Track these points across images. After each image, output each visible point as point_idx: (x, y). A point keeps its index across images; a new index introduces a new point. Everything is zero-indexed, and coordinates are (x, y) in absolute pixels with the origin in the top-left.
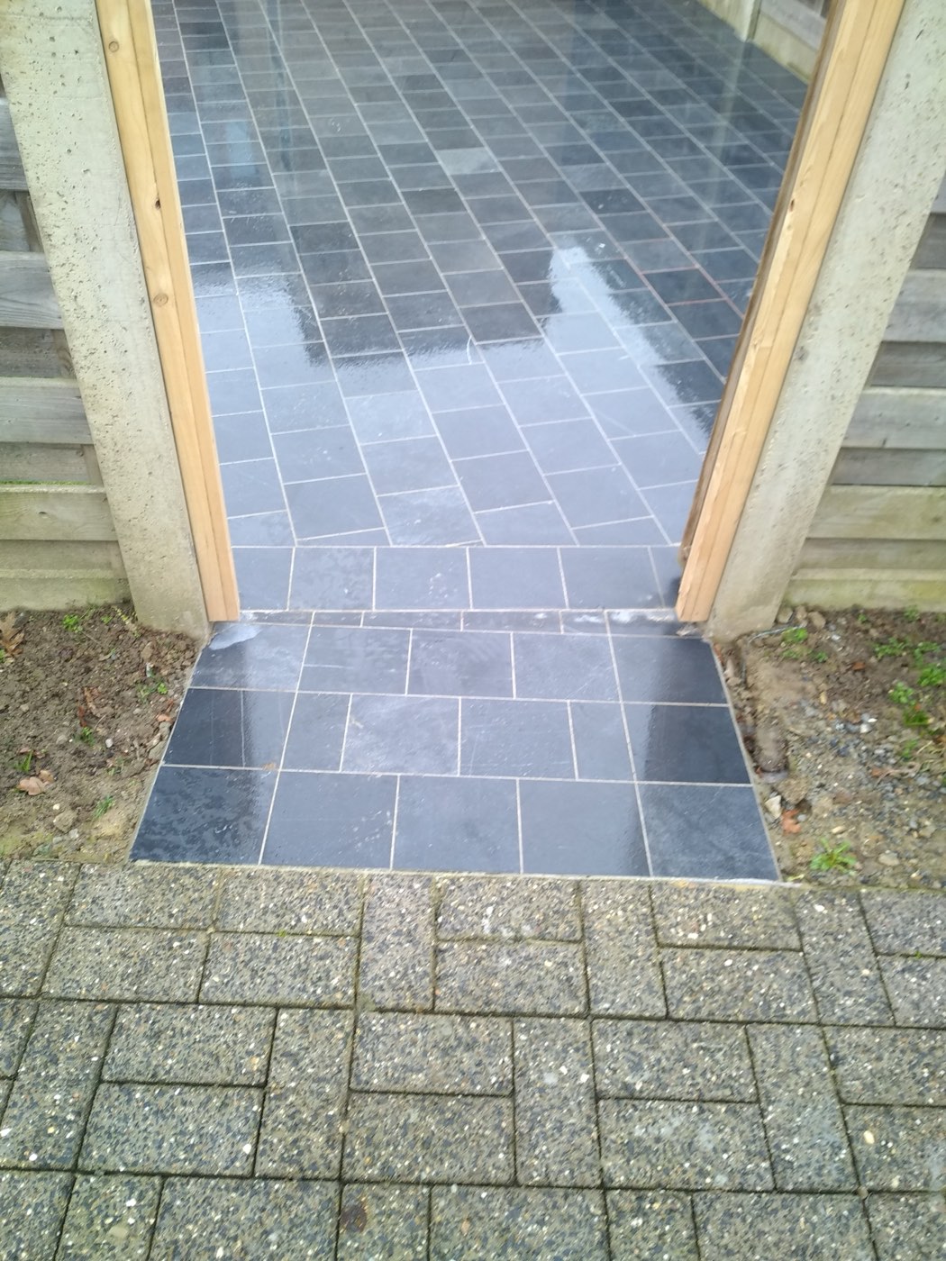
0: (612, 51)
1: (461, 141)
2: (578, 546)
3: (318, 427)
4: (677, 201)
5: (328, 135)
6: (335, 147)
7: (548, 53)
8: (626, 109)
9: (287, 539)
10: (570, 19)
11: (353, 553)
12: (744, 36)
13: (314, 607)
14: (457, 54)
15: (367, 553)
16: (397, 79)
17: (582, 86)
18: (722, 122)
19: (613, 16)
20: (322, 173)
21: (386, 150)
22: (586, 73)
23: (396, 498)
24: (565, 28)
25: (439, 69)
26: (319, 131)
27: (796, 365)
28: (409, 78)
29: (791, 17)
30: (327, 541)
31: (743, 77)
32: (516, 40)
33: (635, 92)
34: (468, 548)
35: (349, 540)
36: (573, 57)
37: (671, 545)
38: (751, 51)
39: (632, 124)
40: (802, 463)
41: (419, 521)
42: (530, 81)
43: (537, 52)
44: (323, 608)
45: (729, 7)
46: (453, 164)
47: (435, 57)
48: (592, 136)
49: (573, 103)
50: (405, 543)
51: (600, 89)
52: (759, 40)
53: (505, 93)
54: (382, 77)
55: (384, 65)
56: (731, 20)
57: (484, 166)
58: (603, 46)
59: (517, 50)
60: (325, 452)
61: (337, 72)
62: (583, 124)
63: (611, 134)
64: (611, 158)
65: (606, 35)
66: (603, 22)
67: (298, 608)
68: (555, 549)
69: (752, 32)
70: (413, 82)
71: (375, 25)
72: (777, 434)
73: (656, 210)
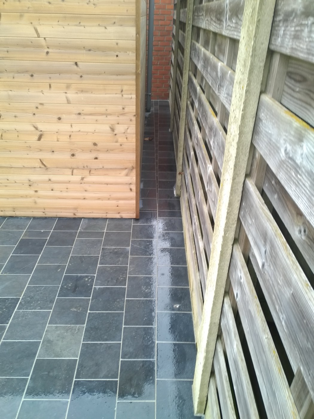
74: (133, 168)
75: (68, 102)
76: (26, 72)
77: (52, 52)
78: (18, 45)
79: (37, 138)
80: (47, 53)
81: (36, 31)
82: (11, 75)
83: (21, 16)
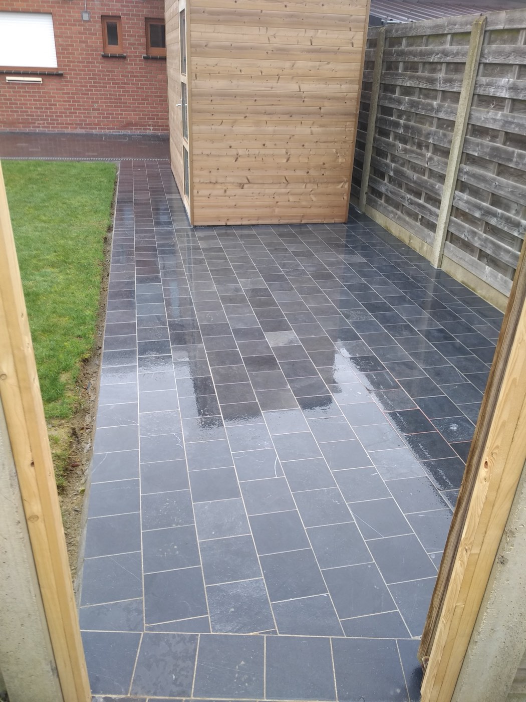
0: (364, 275)
1: (279, 326)
2: (345, 637)
3: (174, 526)
4: (404, 363)
5: (205, 323)
6: (209, 330)
7: (330, 276)
8: (373, 308)
9: (138, 626)
10: (341, 257)
11: (183, 638)
12: (436, 266)
13: (148, 693)
14: (281, 278)
15: (193, 638)
16: (247, 291)
17: (348, 295)
18: (426, 315)
19: (364, 256)
20: (200, 345)
21: (236, 332)
22: (349, 287)
23: (218, 587)
24: (339, 263)
25: (269, 285)
26: (201, 321)
27: (498, 566)
28: (253, 290)
29: (461, 258)
30: (167, 628)
31: (436, 290)
32: (312, 269)
33: (376, 297)
34: (265, 635)
35: (181, 627)
36: (342, 278)
37: (413, 638)
38: (440, 274)
39: (376, 316)
40: (509, 628)
41: (233, 610)
42: (319, 292)
43: (323, 276)
44: (155, 694)
45: (426, 251)
46: (274, 340)
47: (268, 279)
48: (353, 323)
49: (343, 304)
50: (221, 630)
51: (357, 296)
52: (444, 268)
53: (305, 299)
54: (237, 290)
55: (241, 282)
56: (427, 257)
57: (291, 342)
58: (358, 272)
59: (312, 274)
60: (176, 547)
61: (215, 288)
62: (348, 317)
63: (363, 322)
64: (364, 337)
65: (361, 265)
66: (359, 259)
67: (136, 694)
68: (329, 638)
69: (440, 264)
70: (255, 292)
71: (237, 262)
72: (488, 611)
73: (392, 369)
74: (347, 181)
75: (312, 134)
76: (288, 114)
77: (307, 101)
78: (286, 96)
79: (286, 160)
80: (304, 101)
81: (299, 87)
82: (279, 116)
83: (292, 78)
